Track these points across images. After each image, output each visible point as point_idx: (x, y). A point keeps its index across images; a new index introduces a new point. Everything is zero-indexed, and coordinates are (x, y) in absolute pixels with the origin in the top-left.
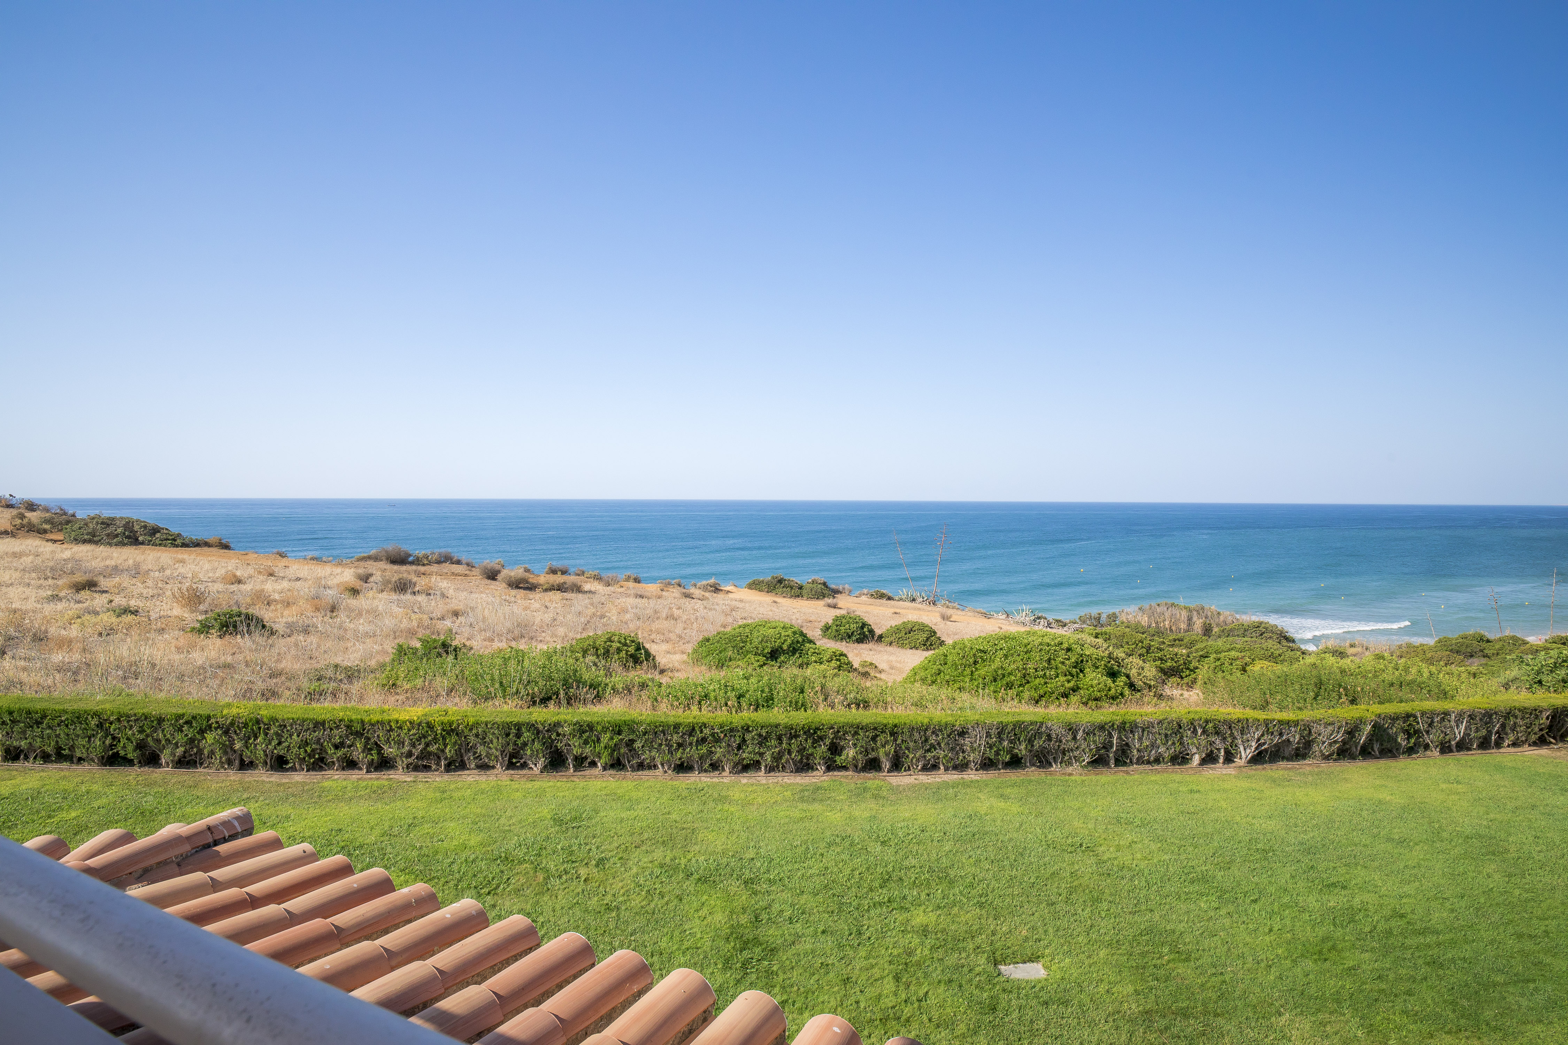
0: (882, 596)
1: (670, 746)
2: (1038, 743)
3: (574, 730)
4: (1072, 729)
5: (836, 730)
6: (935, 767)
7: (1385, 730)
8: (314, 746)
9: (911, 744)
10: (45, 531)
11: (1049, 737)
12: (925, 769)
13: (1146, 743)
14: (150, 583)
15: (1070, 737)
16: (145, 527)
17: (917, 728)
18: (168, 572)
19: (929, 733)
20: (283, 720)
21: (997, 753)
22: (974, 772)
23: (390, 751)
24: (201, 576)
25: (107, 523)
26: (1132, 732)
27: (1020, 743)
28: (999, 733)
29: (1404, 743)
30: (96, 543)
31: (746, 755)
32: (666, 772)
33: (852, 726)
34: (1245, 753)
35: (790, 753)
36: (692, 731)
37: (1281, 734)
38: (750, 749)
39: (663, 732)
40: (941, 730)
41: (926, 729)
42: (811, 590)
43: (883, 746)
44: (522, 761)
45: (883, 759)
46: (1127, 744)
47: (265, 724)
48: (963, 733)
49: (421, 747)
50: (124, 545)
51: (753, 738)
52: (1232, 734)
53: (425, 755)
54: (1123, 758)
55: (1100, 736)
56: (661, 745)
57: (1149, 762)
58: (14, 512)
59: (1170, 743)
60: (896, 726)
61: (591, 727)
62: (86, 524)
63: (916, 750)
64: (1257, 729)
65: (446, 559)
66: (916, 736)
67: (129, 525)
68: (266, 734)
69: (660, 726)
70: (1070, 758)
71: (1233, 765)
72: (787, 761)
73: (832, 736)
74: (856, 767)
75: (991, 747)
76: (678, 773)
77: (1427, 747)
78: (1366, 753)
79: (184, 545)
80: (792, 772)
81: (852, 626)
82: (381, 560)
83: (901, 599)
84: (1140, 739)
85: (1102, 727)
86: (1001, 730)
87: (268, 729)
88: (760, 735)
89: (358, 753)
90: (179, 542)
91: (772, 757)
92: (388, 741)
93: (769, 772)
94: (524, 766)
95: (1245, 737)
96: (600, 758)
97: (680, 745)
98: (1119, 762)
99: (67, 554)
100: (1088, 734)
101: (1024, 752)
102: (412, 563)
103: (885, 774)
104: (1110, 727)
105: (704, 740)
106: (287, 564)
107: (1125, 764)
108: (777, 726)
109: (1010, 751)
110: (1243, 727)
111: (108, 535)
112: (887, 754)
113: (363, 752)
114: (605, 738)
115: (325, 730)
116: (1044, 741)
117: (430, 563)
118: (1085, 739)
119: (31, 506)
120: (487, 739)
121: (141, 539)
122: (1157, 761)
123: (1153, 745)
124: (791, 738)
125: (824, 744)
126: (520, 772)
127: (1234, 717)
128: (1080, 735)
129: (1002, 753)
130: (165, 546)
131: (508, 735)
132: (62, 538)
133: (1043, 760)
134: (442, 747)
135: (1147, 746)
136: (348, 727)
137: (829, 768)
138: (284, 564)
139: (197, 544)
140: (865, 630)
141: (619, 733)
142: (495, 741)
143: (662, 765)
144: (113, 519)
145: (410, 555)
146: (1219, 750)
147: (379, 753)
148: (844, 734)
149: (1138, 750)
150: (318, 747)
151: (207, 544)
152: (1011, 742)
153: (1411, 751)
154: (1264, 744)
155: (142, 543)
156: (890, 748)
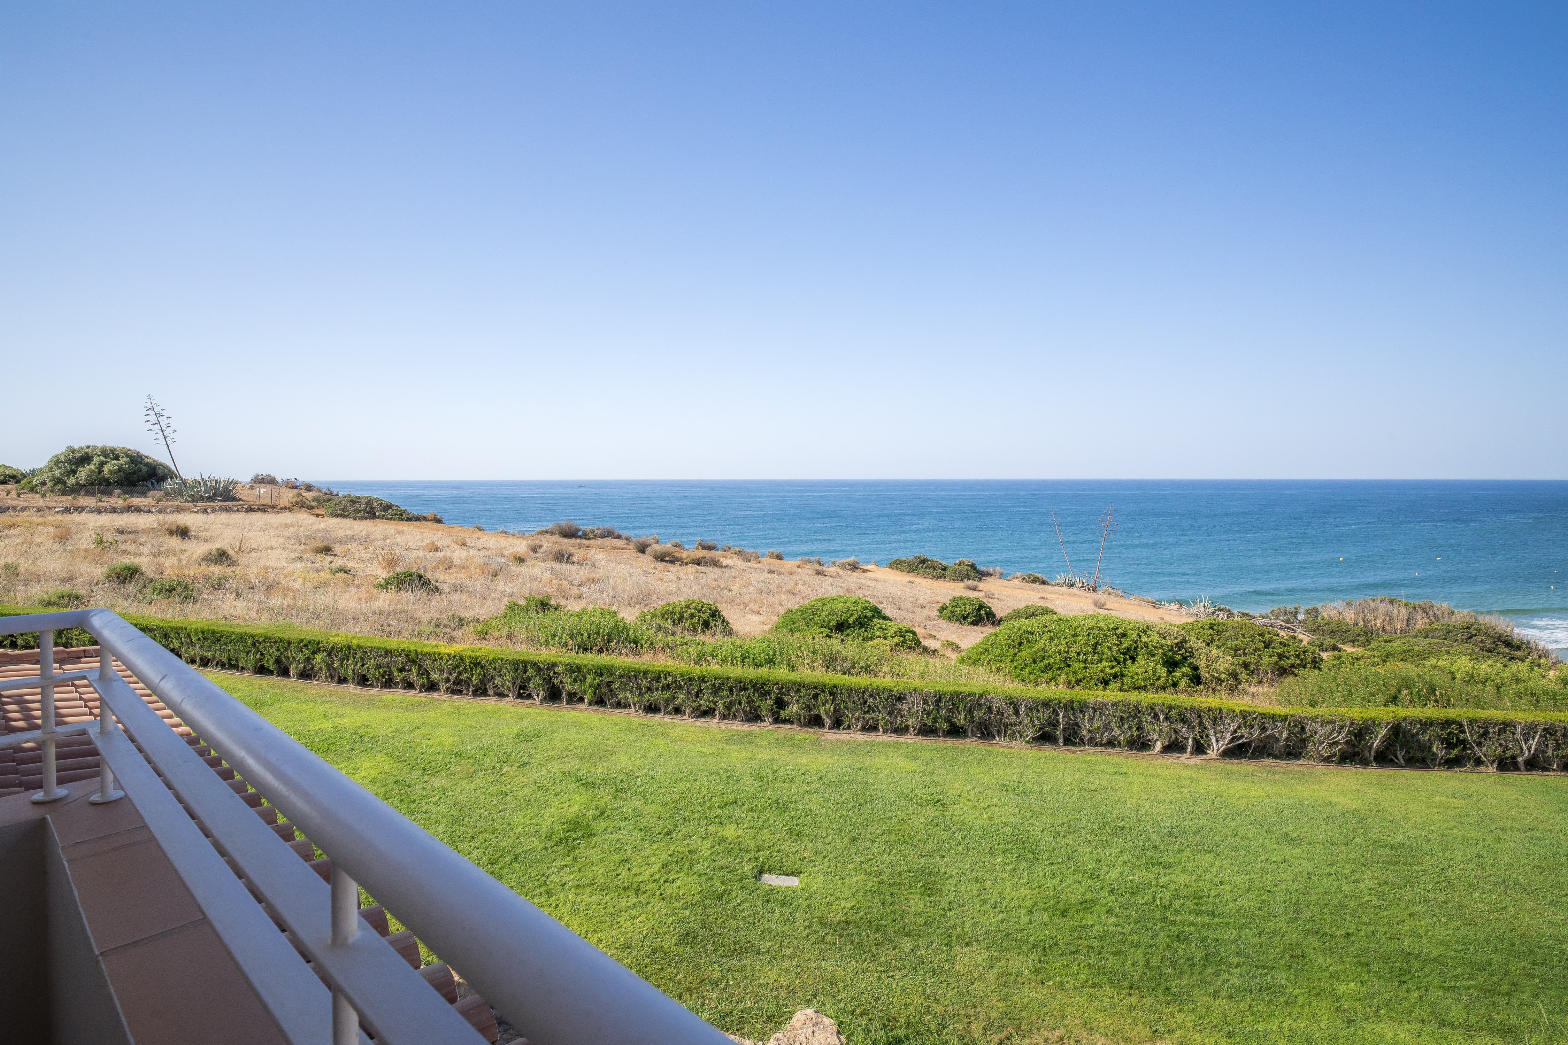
0: (1035, 580)
1: (639, 688)
2: (978, 715)
3: (566, 669)
4: (1014, 703)
5: (780, 686)
6: (874, 728)
7: (1413, 736)
8: (385, 669)
9: (850, 705)
10: (312, 508)
11: (990, 709)
12: (864, 729)
13: (1097, 724)
14: (371, 549)
15: (1011, 711)
16: (381, 504)
17: (855, 691)
18: (388, 541)
19: (867, 696)
20: (366, 648)
21: (935, 720)
22: (913, 737)
23: (435, 676)
24: (410, 544)
25: (354, 501)
26: (1081, 712)
27: (959, 712)
28: (936, 701)
29: (1440, 754)
30: (344, 517)
31: (704, 702)
32: (637, 711)
33: (795, 684)
34: (1217, 746)
35: (740, 704)
36: (658, 678)
37: (1264, 729)
38: (705, 697)
39: (635, 677)
40: (878, 694)
41: (864, 692)
42: (956, 572)
43: (824, 704)
44: (528, 692)
45: (824, 716)
46: (1077, 724)
47: (354, 650)
48: (900, 699)
49: (455, 675)
50: (366, 518)
51: (708, 688)
52: (1201, 723)
53: (458, 682)
54: (1072, 738)
55: (1043, 713)
56: (633, 687)
57: (1102, 745)
58: (295, 491)
59: (1126, 726)
60: (835, 686)
61: (579, 668)
62: (340, 502)
63: (853, 711)
64: (1232, 720)
65: (609, 534)
66: (855, 697)
67: (369, 503)
68: (354, 658)
69: (633, 671)
70: (1014, 732)
71: (1204, 756)
72: (737, 711)
73: (777, 691)
74: (799, 720)
75: (928, 715)
76: (647, 713)
77: (1478, 762)
78: (1384, 758)
79: (409, 519)
80: (742, 720)
81: (968, 607)
82: (555, 534)
83: (1058, 584)
84: (1091, 720)
85: (1046, 704)
86: (939, 698)
87: (356, 654)
88: (714, 685)
89: (414, 678)
90: (404, 516)
91: (723, 706)
92: (433, 669)
93: (723, 719)
94: (529, 697)
95: (1218, 728)
96: (586, 694)
97: (649, 689)
98: (1068, 742)
99: (323, 525)
100: (1030, 710)
101: (963, 722)
102: (581, 537)
103: (825, 730)
104: (1056, 704)
105: (668, 687)
106: (480, 536)
107: (1074, 744)
108: (728, 678)
109: (948, 720)
110: (1215, 718)
111: (355, 511)
112: (827, 712)
113: (417, 676)
114: (589, 678)
115: (392, 657)
116: (985, 713)
117: (595, 537)
118: (1028, 715)
119: (309, 488)
120: (502, 673)
121: (377, 514)
122: (1111, 743)
123: (1107, 727)
124: (741, 690)
125: (771, 698)
126: (526, 701)
127: (1205, 705)
128: (1022, 709)
129: (939, 721)
130: (394, 520)
131: (517, 670)
132: (323, 513)
133: (986, 732)
134: (470, 676)
135: (1099, 727)
136: (407, 656)
137: (777, 720)
138: (477, 536)
139: (418, 519)
140: (982, 612)
141: (601, 675)
142: (507, 674)
143: (635, 705)
144: (359, 498)
145: (580, 530)
146: (1186, 739)
147: (428, 679)
148: (788, 691)
149: (1089, 731)
150: (388, 670)
151: (425, 519)
152: (949, 710)
153: (1451, 763)
154: (1242, 737)
155: (378, 518)
156: (830, 707)
